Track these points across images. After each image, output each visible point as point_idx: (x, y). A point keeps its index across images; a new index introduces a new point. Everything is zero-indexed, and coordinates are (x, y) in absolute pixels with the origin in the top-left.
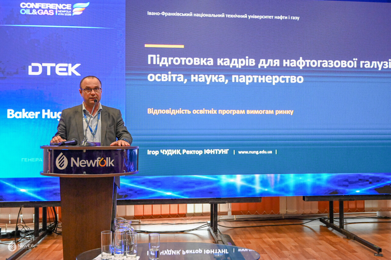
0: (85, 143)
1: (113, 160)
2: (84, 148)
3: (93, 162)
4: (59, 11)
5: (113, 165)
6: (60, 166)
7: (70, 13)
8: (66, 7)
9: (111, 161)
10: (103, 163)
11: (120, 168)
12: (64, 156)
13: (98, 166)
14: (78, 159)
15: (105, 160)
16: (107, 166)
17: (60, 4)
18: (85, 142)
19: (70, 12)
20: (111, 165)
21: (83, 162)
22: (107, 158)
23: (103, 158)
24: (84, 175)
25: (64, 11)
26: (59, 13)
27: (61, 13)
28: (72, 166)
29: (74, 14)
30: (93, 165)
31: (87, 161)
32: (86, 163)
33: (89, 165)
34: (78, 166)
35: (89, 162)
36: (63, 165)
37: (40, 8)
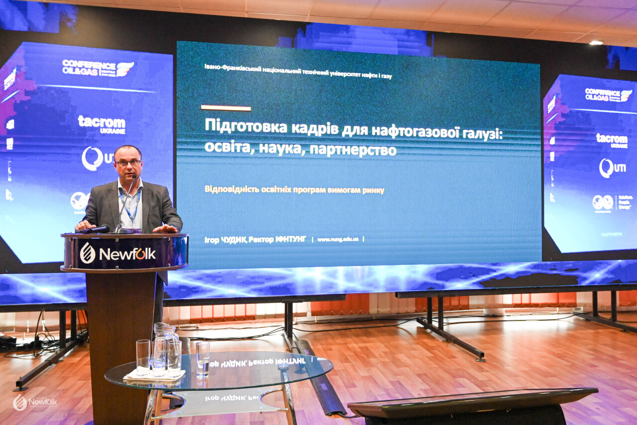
0: (119, 230)
1: (154, 252)
2: (117, 236)
5: (154, 258)
6: (85, 259)
9: (151, 253)
10: (140, 254)
11: (164, 261)
12: (90, 246)
13: (134, 258)
14: (109, 250)
15: (143, 252)
16: (146, 258)
18: (119, 228)
20: (151, 257)
21: (114, 254)
22: (146, 249)
23: (141, 249)
24: (117, 269)
28: (101, 259)
30: (129, 258)
31: (120, 252)
32: (119, 256)
33: (123, 258)
34: (108, 258)
35: (123, 255)
36: (90, 258)
37: (83, 67)
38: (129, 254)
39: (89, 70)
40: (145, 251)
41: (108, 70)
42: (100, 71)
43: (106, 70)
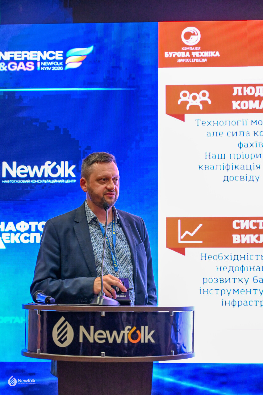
1: (153, 332)
2: (103, 309)
3: (119, 335)
4: (42, 63)
5: (153, 341)
6: (60, 340)
7: (61, 66)
8: (55, 55)
9: (149, 334)
10: (134, 336)
12: (67, 322)
13: (126, 341)
14: (92, 328)
15: (138, 332)
16: (142, 341)
17: (45, 52)
19: (61, 64)
20: (149, 340)
21: (100, 334)
22: (142, 327)
23: (135, 328)
24: (103, 357)
25: (51, 64)
26: (43, 66)
27: (46, 66)
28: (81, 340)
29: (67, 67)
30: (119, 341)
31: (108, 332)
32: (106, 337)
33: (111, 341)
34: (91, 341)
35: (111, 335)
36: (66, 339)
37: (12, 60)
38: (119, 334)
39: (22, 64)
40: (140, 331)
41: (50, 61)
42: (38, 64)
43: (48, 60)
